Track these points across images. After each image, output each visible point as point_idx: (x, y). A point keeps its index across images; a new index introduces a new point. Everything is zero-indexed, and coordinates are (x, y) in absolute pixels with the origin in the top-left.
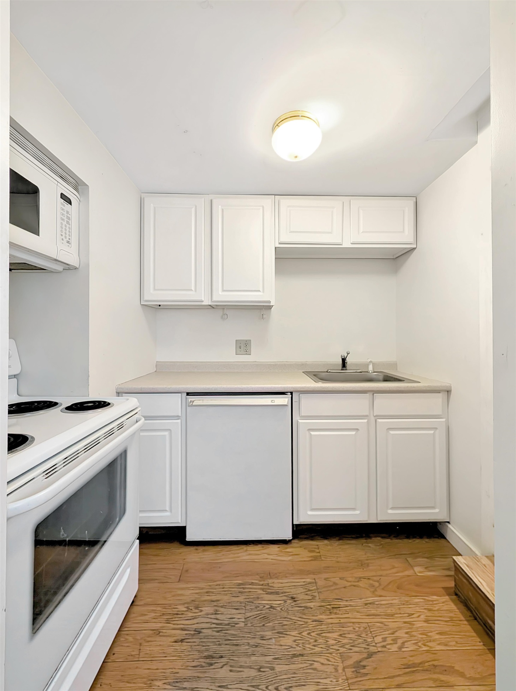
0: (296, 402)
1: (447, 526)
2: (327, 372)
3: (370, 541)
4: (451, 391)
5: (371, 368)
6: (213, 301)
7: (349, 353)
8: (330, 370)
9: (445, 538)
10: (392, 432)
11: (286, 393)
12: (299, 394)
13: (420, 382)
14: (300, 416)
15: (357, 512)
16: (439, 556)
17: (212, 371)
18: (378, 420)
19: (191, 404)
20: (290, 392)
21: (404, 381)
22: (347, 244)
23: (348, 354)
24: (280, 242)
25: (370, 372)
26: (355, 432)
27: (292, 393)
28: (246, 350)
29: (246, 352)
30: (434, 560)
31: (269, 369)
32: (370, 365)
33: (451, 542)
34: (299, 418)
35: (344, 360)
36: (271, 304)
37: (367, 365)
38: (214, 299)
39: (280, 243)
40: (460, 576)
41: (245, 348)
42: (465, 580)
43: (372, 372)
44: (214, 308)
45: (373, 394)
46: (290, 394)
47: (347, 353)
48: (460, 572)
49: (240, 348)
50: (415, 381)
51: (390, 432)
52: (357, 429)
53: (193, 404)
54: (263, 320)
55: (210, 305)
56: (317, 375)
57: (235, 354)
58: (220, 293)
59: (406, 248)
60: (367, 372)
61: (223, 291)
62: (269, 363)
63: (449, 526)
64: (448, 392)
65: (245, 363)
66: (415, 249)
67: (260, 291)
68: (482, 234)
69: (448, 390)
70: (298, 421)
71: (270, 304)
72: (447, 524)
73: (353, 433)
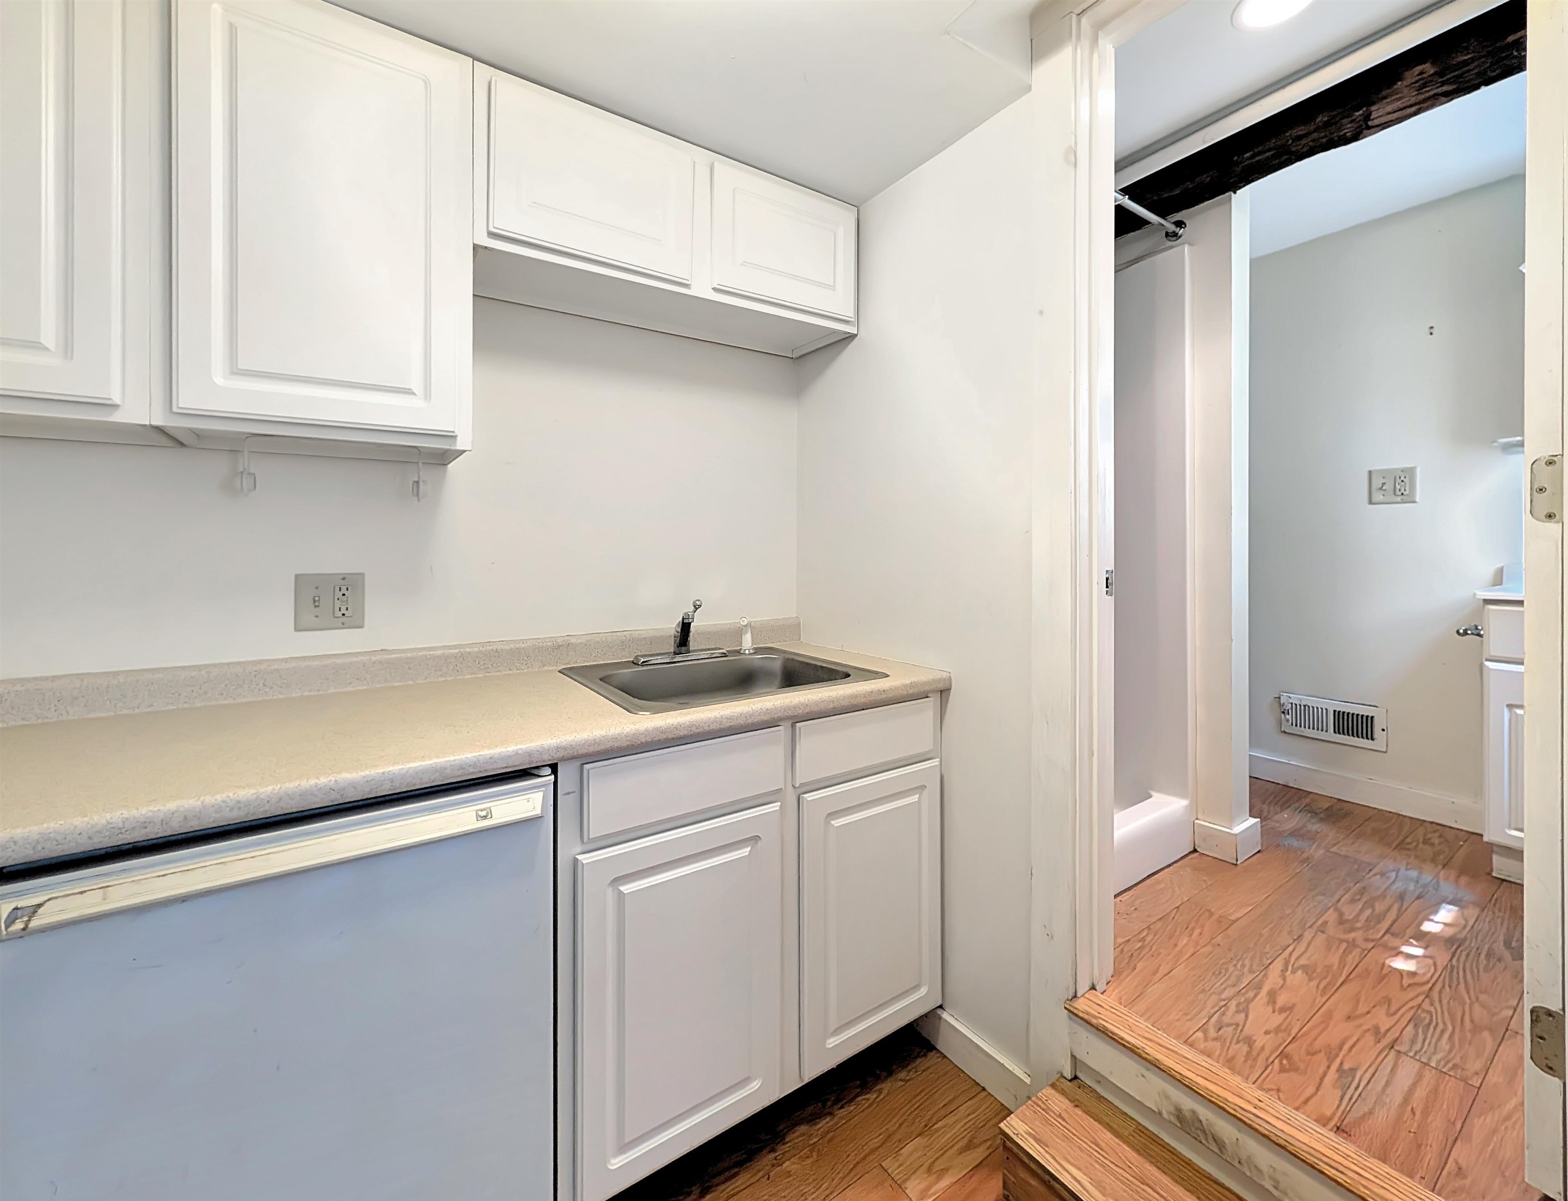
0: (569, 793)
1: (940, 1018)
2: (635, 663)
3: (786, 1147)
4: (949, 690)
5: (747, 643)
6: (175, 409)
7: (700, 606)
8: (643, 656)
9: (936, 1049)
10: (837, 823)
11: (535, 772)
12: (579, 764)
13: (887, 676)
14: (585, 840)
15: (755, 1085)
16: (942, 1113)
17: (171, 707)
18: (805, 796)
19: (19, 925)
20: (550, 766)
21: (848, 675)
22: (701, 289)
23: (697, 609)
24: (492, 229)
25: (747, 652)
26: (749, 849)
27: (554, 768)
28: (344, 611)
29: (344, 619)
30: (937, 1130)
31: (439, 673)
32: (746, 633)
33: (948, 1056)
34: (579, 849)
35: (685, 627)
36: (459, 446)
37: (739, 632)
38: (187, 399)
39: (492, 235)
40: (1023, 1174)
41: (338, 604)
42: (1033, 1182)
43: (752, 651)
44: (182, 444)
45: (793, 725)
46: (548, 771)
47: (694, 606)
48: (1023, 1162)
49: (316, 603)
50: (877, 673)
51: (833, 822)
52: (756, 838)
53: (34, 924)
54: (419, 500)
55: (159, 430)
56: (609, 676)
57: (293, 629)
58: (219, 380)
59: (835, 332)
60: (738, 652)
61: (236, 371)
62: (439, 652)
63: (945, 1016)
64: (944, 692)
65: (339, 661)
66: (853, 336)
67: (414, 394)
68: (1041, 312)
69: (941, 686)
70: (576, 861)
71: (455, 444)
72: (939, 1011)
73: (745, 851)
